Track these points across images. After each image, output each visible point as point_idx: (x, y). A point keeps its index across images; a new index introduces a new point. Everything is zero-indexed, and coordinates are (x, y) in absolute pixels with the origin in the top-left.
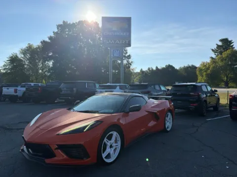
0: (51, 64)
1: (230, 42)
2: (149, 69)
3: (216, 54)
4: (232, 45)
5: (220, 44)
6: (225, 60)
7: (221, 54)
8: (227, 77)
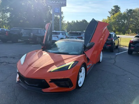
0: (8, 15)
1: (119, 8)
2: (72, 21)
3: (111, 14)
4: (119, 9)
5: (114, 8)
6: (116, 18)
7: (114, 15)
8: (115, 29)
